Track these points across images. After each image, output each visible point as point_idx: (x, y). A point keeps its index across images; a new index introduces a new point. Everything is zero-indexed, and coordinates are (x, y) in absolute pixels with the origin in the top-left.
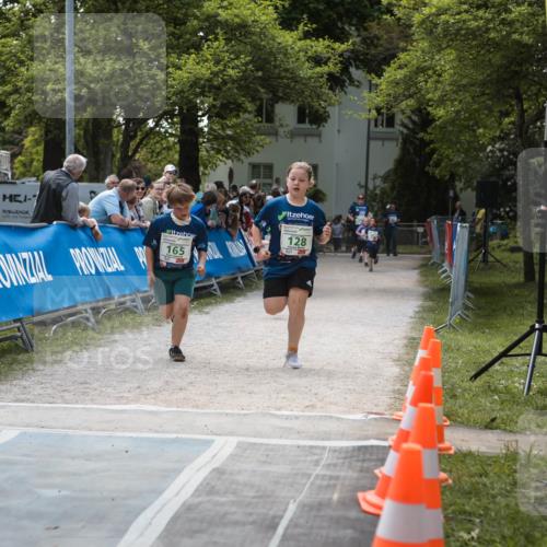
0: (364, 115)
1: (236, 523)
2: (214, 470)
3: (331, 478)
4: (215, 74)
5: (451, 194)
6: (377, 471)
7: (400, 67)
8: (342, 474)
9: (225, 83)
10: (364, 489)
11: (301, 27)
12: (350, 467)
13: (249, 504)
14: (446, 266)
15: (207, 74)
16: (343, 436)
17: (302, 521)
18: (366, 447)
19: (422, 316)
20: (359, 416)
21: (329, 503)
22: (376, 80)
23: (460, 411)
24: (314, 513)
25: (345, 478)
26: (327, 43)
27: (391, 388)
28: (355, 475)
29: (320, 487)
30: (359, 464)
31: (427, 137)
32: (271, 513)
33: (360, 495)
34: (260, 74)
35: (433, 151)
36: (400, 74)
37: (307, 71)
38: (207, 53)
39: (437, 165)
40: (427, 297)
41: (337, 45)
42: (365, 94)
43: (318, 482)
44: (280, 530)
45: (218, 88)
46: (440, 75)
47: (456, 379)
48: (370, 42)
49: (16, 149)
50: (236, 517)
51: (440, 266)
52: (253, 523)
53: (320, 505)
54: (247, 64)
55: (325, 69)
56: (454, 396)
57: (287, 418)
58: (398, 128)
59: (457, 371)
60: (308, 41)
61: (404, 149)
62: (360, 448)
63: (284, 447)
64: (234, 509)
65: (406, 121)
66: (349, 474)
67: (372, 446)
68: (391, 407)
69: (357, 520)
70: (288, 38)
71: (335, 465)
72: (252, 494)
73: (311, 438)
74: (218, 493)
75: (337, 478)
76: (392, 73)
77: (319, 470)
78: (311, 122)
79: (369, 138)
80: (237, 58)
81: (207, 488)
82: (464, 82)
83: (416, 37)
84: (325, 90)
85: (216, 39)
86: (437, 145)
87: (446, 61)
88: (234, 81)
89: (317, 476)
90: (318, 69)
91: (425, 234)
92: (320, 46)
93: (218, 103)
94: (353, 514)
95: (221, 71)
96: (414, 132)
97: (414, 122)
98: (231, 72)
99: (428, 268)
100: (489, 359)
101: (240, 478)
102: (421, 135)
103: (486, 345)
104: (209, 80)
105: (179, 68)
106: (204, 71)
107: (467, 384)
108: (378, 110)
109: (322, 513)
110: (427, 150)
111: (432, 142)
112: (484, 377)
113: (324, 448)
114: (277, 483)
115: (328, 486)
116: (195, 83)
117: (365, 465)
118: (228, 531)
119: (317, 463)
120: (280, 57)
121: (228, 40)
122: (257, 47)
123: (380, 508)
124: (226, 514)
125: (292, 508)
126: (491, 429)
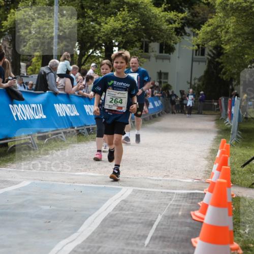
0: (191, 48)
1: (133, 223)
2: (123, 200)
3: (177, 205)
4: (123, 27)
5: (231, 87)
6: (199, 203)
7: (209, 26)
8: (183, 204)
9: (127, 31)
10: (194, 210)
11: (163, 6)
12: (186, 201)
13: (139, 215)
14: (228, 120)
15: (119, 27)
16: (182, 188)
17: (165, 223)
18: (193, 193)
19: (217, 140)
20: (190, 181)
21: (177, 216)
22: (197, 32)
23: (237, 180)
24: (170, 219)
25: (184, 206)
26: (175, 13)
27: (204, 169)
28: (189, 205)
29: (173, 209)
30: (191, 200)
31: (220, 61)
32: (150, 219)
33: (192, 213)
34: (144, 27)
35: (223, 67)
36: (209, 29)
37: (165, 26)
38: (119, 16)
39: (224, 74)
40: (219, 132)
41: (180, 15)
42: (192, 37)
43: (172, 207)
44: (154, 227)
45: (124, 33)
46: (228, 29)
47: (234, 166)
48: (194, 15)
49: (29, 63)
50: (133, 220)
51: (225, 120)
52: (142, 223)
53: (173, 217)
54: (137, 22)
55: (174, 26)
56: (234, 174)
57: (156, 180)
58: (206, 56)
59: (235, 163)
60: (166, 12)
61: (209, 66)
62: (191, 193)
63: (155, 192)
64: (132, 217)
65: (210, 53)
66: (186, 204)
67: (196, 193)
68: (204, 177)
69: (191, 223)
70: (156, 11)
71: (179, 200)
72: (141, 211)
73: (167, 189)
74: (124, 210)
75: (180, 206)
76: (205, 28)
77: (171, 202)
78: (166, 53)
79: (193, 61)
80: (133, 19)
81: (119, 208)
82: (239, 32)
83: (217, 10)
84: (174, 35)
85: (124, 10)
86: (225, 65)
87: (231, 22)
88: (131, 30)
89: (171, 205)
90: (170, 26)
91: (218, 106)
92: (172, 15)
93: (124, 40)
94: (189, 220)
95: (126, 25)
96: (213, 58)
97: (214, 54)
98: (130, 26)
99: (219, 121)
100: (249, 159)
101: (135, 204)
102: (217, 60)
103: (248, 153)
104: (120, 29)
105: (106, 24)
106: (118, 25)
107: (240, 169)
108: (198, 45)
109: (174, 220)
110: (220, 67)
111: (222, 63)
112: (247, 166)
113: (174, 193)
114: (152, 207)
115: (176, 209)
116: (113, 31)
117: (194, 201)
118: (130, 226)
119: (171, 199)
120: (153, 19)
121: (129, 11)
122: (142, 15)
123: (203, 219)
124: (129, 219)
125: (160, 217)
126: (252, 188)
